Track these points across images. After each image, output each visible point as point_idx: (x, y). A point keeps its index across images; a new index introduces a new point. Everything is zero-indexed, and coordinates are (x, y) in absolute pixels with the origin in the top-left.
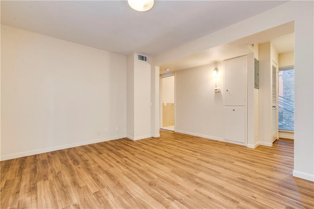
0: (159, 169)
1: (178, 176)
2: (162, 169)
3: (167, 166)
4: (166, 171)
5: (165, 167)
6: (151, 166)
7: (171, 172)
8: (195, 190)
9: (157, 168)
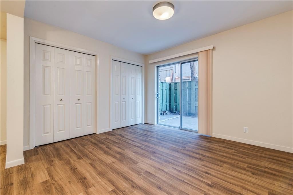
0: (150, 165)
1: (133, 158)
2: (148, 165)
3: (142, 169)
4: (143, 163)
5: (144, 168)
6: (161, 168)
7: (138, 162)
8: (124, 150)
9: (152, 166)
